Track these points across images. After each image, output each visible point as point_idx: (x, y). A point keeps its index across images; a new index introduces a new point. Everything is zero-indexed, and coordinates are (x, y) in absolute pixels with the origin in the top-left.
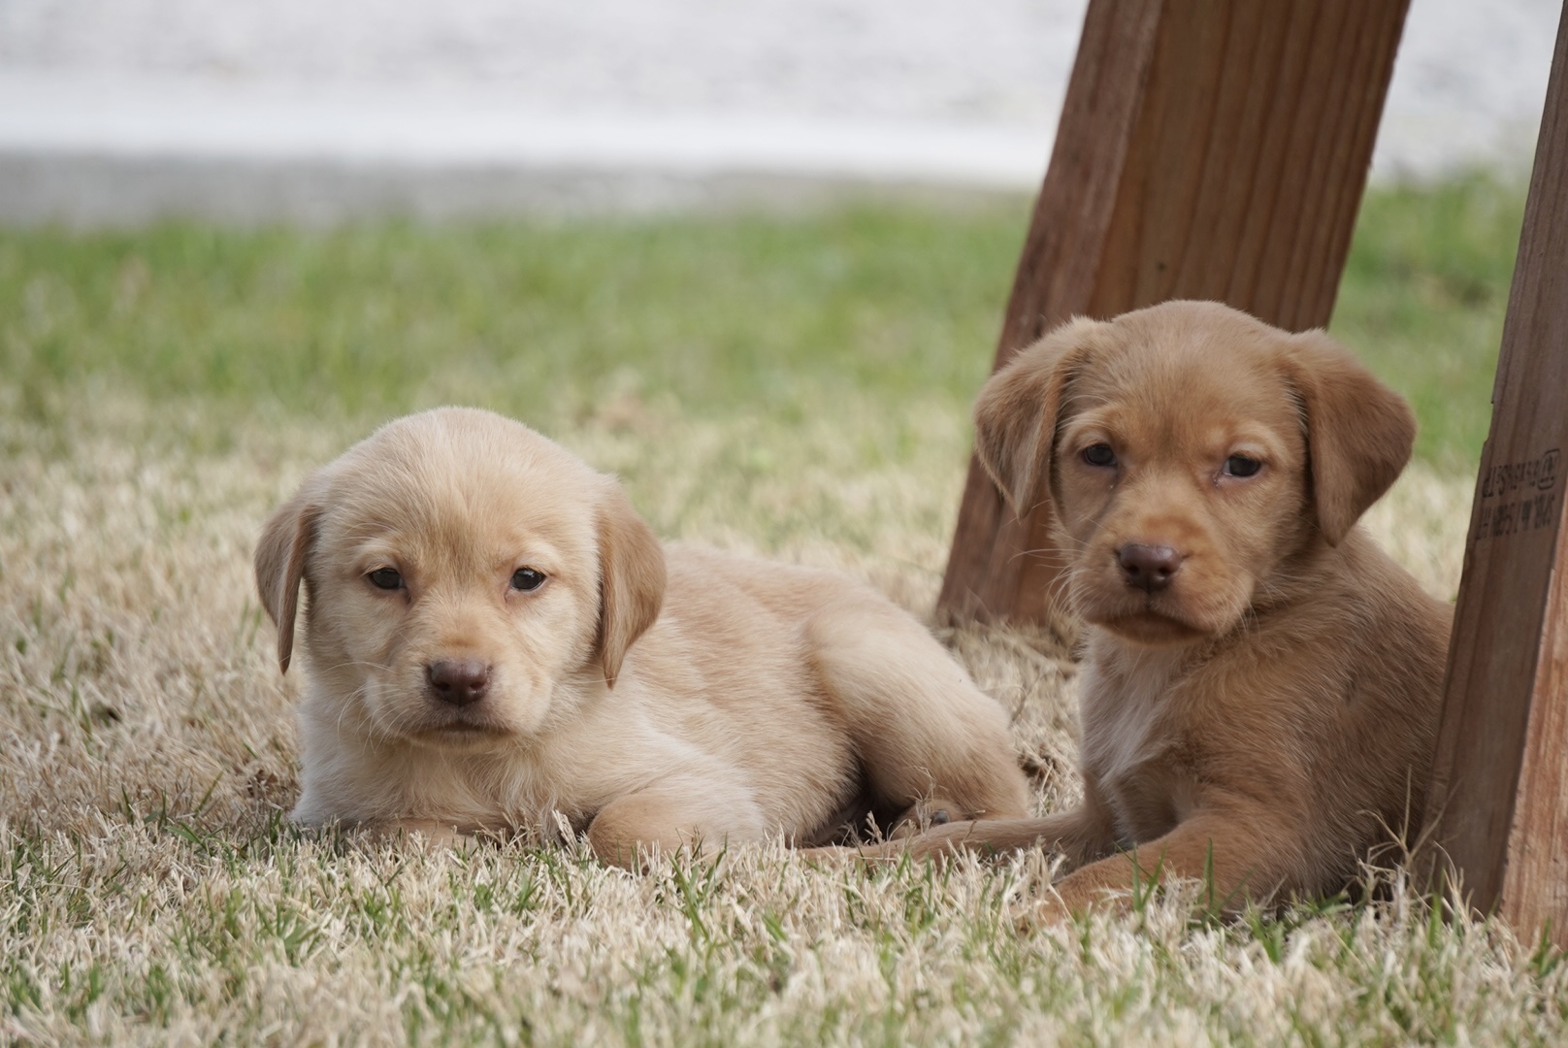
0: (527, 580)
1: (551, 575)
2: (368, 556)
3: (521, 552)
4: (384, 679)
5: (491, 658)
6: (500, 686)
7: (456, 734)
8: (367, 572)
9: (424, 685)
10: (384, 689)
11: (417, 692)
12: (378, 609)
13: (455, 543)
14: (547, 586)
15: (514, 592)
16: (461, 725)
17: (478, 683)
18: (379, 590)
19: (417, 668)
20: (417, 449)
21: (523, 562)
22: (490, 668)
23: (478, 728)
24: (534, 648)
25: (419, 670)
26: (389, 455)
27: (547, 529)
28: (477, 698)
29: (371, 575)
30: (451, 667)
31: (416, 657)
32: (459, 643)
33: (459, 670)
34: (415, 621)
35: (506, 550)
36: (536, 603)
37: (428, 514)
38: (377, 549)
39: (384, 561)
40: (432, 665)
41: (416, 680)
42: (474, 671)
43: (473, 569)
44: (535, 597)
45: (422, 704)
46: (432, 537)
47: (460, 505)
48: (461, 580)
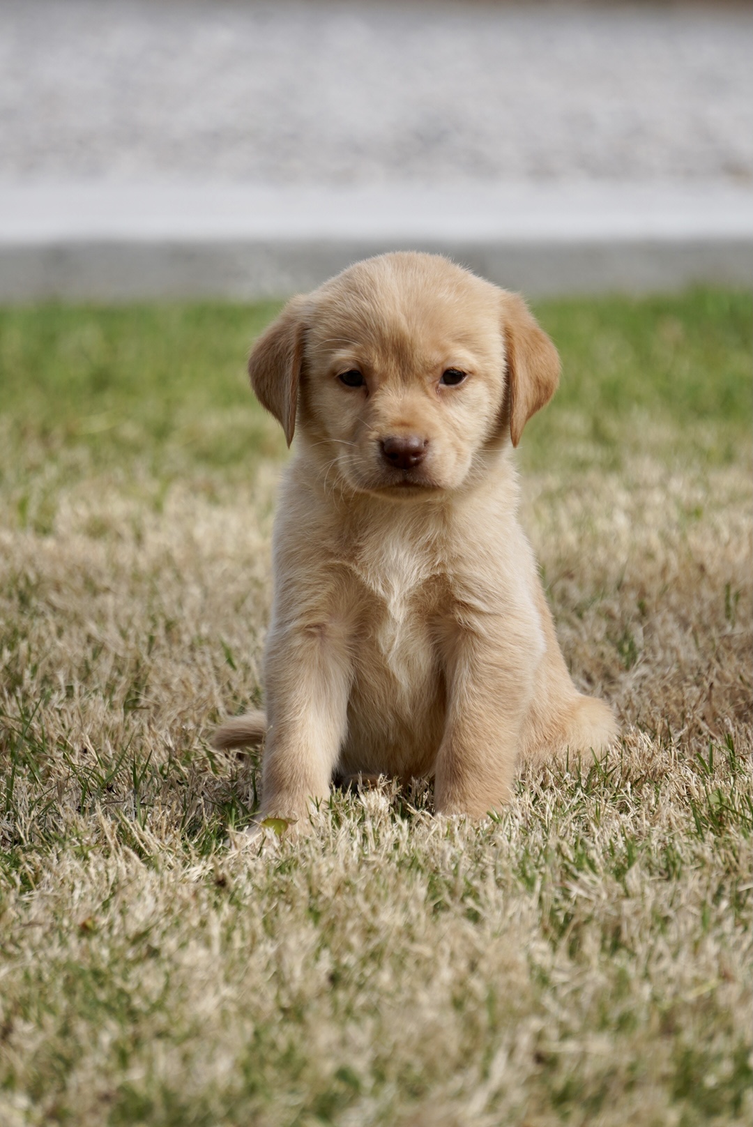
0: (453, 377)
1: (470, 373)
2: (339, 362)
3: (448, 359)
4: (351, 450)
5: (427, 435)
6: (434, 455)
7: (403, 489)
8: (338, 374)
9: (379, 455)
10: (351, 458)
11: (374, 460)
12: (346, 400)
13: (399, 350)
14: (467, 381)
15: (443, 386)
16: (406, 483)
17: (417, 452)
18: (347, 387)
19: (373, 444)
20: (373, 284)
21: (449, 365)
22: (426, 442)
23: (417, 485)
24: (458, 426)
25: (375, 445)
26: (353, 289)
27: (465, 339)
28: (418, 463)
29: (341, 377)
30: (398, 441)
31: (374, 435)
32: (403, 424)
33: (404, 443)
34: (371, 410)
35: (436, 357)
36: (459, 393)
37: (380, 330)
38: (344, 356)
39: (350, 366)
40: (384, 441)
41: (373, 451)
42: (415, 443)
43: (413, 371)
44: (458, 389)
45: (378, 468)
46: (383, 346)
47: (403, 324)
48: (405, 379)
